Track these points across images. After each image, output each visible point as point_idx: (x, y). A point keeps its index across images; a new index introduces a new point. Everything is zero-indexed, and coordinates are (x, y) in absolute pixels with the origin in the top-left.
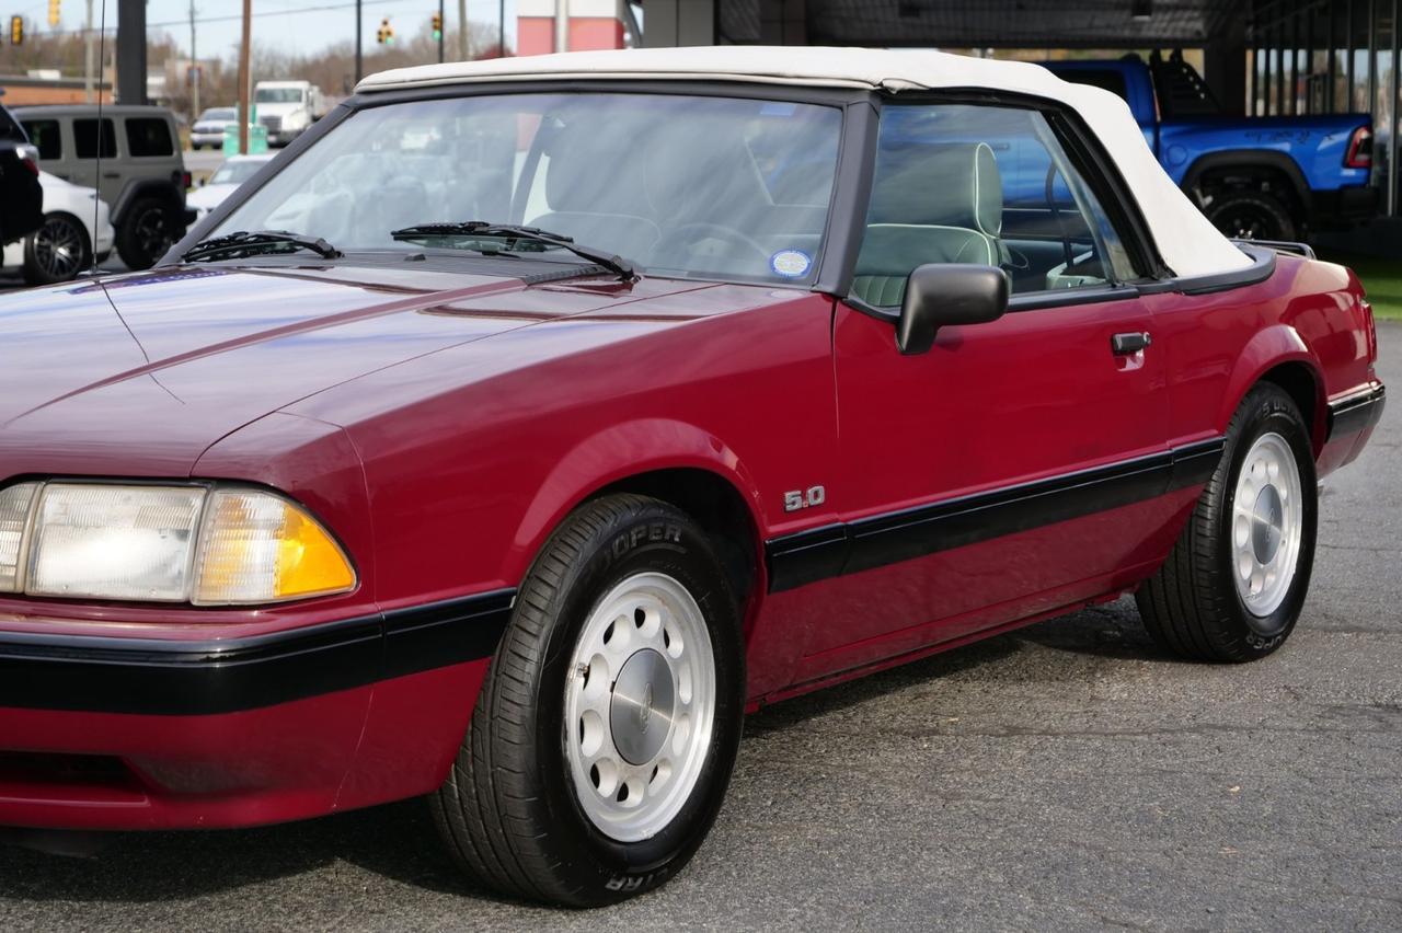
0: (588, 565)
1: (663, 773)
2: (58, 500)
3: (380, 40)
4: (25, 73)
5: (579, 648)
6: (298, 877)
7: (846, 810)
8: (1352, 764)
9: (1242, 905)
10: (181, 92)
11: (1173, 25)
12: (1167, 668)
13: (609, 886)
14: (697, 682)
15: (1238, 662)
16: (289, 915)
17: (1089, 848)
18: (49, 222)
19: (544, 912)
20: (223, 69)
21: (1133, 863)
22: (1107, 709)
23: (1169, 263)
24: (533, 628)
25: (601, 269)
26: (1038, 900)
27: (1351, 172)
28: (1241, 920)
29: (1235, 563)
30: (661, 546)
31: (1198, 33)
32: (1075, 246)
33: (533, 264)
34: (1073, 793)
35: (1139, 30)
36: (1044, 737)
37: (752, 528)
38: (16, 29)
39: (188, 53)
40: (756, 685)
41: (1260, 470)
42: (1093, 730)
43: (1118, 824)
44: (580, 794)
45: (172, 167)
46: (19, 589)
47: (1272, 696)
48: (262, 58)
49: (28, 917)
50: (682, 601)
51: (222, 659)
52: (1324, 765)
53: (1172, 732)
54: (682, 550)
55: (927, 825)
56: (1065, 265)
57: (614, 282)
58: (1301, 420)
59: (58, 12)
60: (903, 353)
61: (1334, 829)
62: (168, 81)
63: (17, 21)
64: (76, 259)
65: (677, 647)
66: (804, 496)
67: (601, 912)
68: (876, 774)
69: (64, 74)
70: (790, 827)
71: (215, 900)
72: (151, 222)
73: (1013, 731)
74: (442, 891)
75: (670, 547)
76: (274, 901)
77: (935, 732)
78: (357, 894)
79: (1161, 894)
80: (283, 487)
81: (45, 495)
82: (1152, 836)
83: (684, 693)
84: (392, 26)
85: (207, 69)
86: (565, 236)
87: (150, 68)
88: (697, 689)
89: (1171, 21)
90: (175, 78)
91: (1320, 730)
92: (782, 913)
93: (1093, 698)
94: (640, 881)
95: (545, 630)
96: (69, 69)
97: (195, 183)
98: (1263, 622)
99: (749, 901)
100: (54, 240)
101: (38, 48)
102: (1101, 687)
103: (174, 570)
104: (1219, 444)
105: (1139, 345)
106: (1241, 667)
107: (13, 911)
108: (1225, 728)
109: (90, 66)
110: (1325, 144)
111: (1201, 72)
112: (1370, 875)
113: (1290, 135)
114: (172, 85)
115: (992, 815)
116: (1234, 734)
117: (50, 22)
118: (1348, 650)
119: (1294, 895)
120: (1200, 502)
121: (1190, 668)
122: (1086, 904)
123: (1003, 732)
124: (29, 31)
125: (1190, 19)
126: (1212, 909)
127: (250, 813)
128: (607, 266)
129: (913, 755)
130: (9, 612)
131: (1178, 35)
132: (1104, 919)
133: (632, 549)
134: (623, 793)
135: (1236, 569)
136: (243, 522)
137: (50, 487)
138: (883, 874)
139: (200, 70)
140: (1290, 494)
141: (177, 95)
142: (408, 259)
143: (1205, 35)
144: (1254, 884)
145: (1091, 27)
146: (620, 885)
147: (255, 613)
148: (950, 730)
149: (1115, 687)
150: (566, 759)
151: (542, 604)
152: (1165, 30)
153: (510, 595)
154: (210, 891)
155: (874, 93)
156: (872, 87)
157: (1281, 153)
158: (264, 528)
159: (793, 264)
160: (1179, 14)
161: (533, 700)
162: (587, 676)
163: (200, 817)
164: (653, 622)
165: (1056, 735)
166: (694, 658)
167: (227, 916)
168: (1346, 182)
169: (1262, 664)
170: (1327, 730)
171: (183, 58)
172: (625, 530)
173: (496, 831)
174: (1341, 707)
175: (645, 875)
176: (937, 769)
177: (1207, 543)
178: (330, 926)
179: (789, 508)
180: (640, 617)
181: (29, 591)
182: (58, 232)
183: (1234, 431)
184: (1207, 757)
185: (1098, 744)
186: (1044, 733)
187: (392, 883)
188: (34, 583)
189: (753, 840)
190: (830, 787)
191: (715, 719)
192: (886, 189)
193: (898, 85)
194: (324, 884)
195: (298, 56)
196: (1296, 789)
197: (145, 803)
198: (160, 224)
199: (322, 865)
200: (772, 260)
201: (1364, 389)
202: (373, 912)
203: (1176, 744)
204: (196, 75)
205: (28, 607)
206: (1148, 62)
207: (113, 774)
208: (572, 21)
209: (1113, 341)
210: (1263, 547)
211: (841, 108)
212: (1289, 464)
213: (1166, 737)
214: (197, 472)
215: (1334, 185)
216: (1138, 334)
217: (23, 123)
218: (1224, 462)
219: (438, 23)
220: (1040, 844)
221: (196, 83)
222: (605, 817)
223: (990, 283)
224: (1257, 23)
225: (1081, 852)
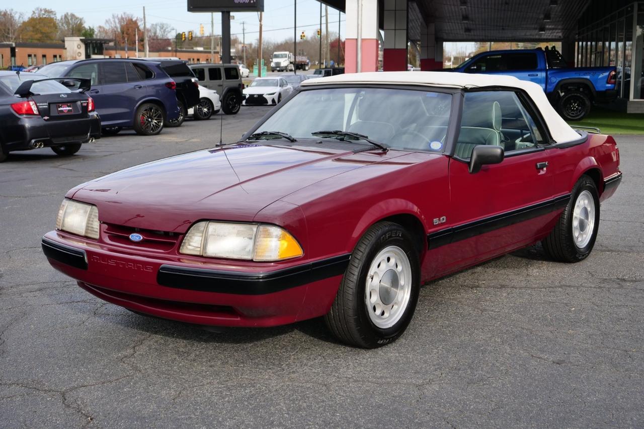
0: (373, 245)
1: (395, 307)
2: (213, 227)
3: (301, 38)
4: (192, 48)
5: (370, 270)
6: (283, 335)
7: (451, 315)
8: (610, 300)
9: (575, 351)
10: (240, 54)
11: (552, 34)
12: (551, 264)
13: (378, 342)
14: (406, 278)
15: (573, 263)
16: (281, 349)
17: (527, 330)
18: (201, 101)
19: (359, 350)
20: (253, 47)
21: (541, 335)
22: (532, 279)
23: (554, 139)
24: (356, 265)
25: (377, 147)
26: (511, 348)
27: (609, 85)
28: (575, 357)
29: (573, 232)
30: (395, 238)
31: (560, 37)
32: (524, 131)
33: (355, 146)
34: (522, 309)
35: (541, 36)
36: (512, 289)
37: (423, 230)
38: (190, 36)
39: (242, 42)
40: (424, 276)
41: (582, 202)
42: (528, 286)
43: (536, 321)
44: (370, 315)
45: (239, 83)
46: (201, 254)
47: (584, 275)
48: (265, 43)
49: (203, 349)
50: (402, 254)
51: (262, 278)
52: (601, 301)
53: (552, 287)
54: (402, 239)
55: (476, 320)
56: (521, 138)
57: (380, 151)
58: (595, 186)
59: (203, 31)
60: (471, 173)
61: (604, 324)
62: (236, 51)
63: (190, 33)
64: (210, 112)
65: (400, 268)
66: (439, 220)
67: (376, 350)
68: (460, 302)
69: (204, 49)
70: (433, 321)
71: (259, 343)
72: (232, 100)
73: (502, 286)
74: (327, 342)
75: (398, 238)
76: (277, 344)
77: (478, 287)
78: (301, 342)
79: (550, 347)
80: (281, 225)
81: (209, 226)
82: (547, 325)
83: (402, 282)
84: (305, 34)
85: (248, 47)
86: (365, 135)
87: (231, 47)
88: (406, 281)
89: (552, 33)
90: (238, 50)
91: (600, 287)
92: (432, 351)
93: (527, 275)
94: (388, 340)
95: (360, 265)
96: (206, 47)
97: (245, 86)
98: (582, 250)
99: (422, 347)
100: (203, 106)
101: (196, 40)
102: (530, 270)
103: (247, 249)
104: (569, 196)
105: (545, 165)
106: (575, 264)
107: (198, 346)
108: (570, 286)
109: (212, 46)
110: (601, 76)
111: (560, 52)
112: (617, 341)
113: (589, 73)
114: (237, 52)
115: (496, 317)
116: (572, 288)
117: (200, 34)
118: (608, 259)
119: (592, 348)
120: (563, 213)
121: (558, 264)
122: (526, 350)
123: (499, 287)
124: (194, 36)
125: (557, 33)
126: (566, 353)
127: (271, 323)
128: (379, 147)
129: (471, 295)
130: (198, 261)
131: (554, 37)
132: (532, 356)
133: (387, 240)
134: (383, 313)
135: (574, 234)
136: (269, 235)
137: (210, 223)
138: (463, 338)
139: (246, 47)
140: (591, 209)
141: (239, 55)
142: (317, 143)
143: (562, 37)
144: (579, 344)
145: (525, 35)
146: (382, 342)
147: (272, 264)
148: (483, 286)
149: (535, 271)
150: (366, 304)
151: (359, 257)
152: (549, 36)
153: (349, 256)
154: (257, 340)
155: (462, 89)
156: (461, 88)
157: (587, 79)
158: (275, 238)
159: (436, 145)
160: (554, 31)
161: (356, 287)
162: (372, 279)
163: (256, 324)
164: (393, 261)
165: (516, 288)
166: (405, 272)
167: (262, 349)
168: (608, 88)
169: (581, 263)
170: (602, 287)
171: (241, 43)
172: (385, 234)
173: (344, 326)
174: (606, 279)
175: (389, 339)
176: (479, 300)
177: (564, 226)
178: (293, 353)
179: (435, 224)
180: (389, 259)
181: (204, 255)
182: (204, 104)
183: (574, 191)
184: (564, 297)
185: (529, 292)
186: (512, 287)
187: (312, 338)
188: (206, 253)
189: (422, 325)
190: (446, 306)
191: (411, 290)
192: (467, 114)
193: (470, 87)
194: (291, 338)
195: (276, 43)
196: (592, 310)
197: (239, 319)
198: (235, 100)
199: (291, 332)
200: (430, 144)
201: (615, 175)
202: (306, 349)
203: (554, 292)
204: (245, 49)
205: (204, 260)
206: (544, 50)
207: (229, 311)
208: (363, 40)
209: (536, 166)
210: (582, 226)
211: (452, 94)
212: (591, 200)
213: (551, 289)
214: (256, 219)
215: (603, 89)
216: (544, 163)
217: (193, 70)
218: (570, 201)
219: (320, 32)
220: (512, 328)
221: (245, 51)
222: (377, 321)
223: (499, 151)
224: (579, 34)
225: (525, 331)
